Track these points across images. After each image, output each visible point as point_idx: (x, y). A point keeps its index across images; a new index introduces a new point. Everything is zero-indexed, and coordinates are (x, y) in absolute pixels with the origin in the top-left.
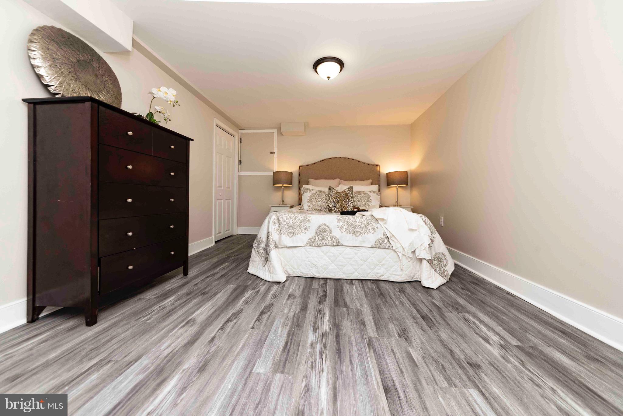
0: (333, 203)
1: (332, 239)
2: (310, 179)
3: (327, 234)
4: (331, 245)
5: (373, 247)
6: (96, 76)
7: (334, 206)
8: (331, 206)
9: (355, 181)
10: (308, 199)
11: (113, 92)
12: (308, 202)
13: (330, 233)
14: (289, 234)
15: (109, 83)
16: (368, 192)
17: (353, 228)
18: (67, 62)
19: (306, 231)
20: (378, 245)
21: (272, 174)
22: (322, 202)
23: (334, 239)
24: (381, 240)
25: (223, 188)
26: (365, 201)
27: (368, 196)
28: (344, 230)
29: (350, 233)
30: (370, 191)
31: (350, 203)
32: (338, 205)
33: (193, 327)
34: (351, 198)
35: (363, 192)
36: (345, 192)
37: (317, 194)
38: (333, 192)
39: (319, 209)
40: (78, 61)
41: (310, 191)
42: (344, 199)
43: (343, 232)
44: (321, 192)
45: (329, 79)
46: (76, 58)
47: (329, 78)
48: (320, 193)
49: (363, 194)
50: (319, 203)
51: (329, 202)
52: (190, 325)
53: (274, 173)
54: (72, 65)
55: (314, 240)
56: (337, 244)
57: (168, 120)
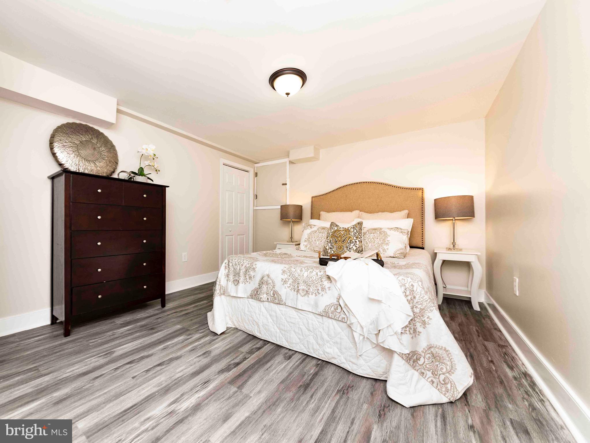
0: (329, 244)
1: (274, 295)
3: (270, 287)
4: (273, 301)
5: (320, 315)
6: (94, 149)
7: (331, 248)
9: (381, 213)
10: (307, 237)
11: (108, 157)
13: (274, 286)
14: (235, 282)
15: (105, 152)
16: (387, 230)
17: (298, 284)
18: (72, 145)
19: (250, 281)
20: (328, 312)
21: (280, 207)
23: (276, 295)
24: (333, 307)
25: (233, 224)
26: (380, 242)
27: (386, 235)
30: (391, 229)
31: (352, 245)
32: (335, 246)
33: (206, 359)
34: (355, 238)
36: (347, 230)
39: (317, 250)
40: (81, 142)
41: (312, 227)
42: (344, 240)
43: (287, 287)
44: (324, 228)
46: (79, 140)
47: (287, 94)
48: (323, 231)
49: (378, 233)
50: (318, 243)
52: (205, 356)
53: (281, 206)
54: (75, 146)
55: (257, 292)
56: (279, 301)
57: (158, 170)
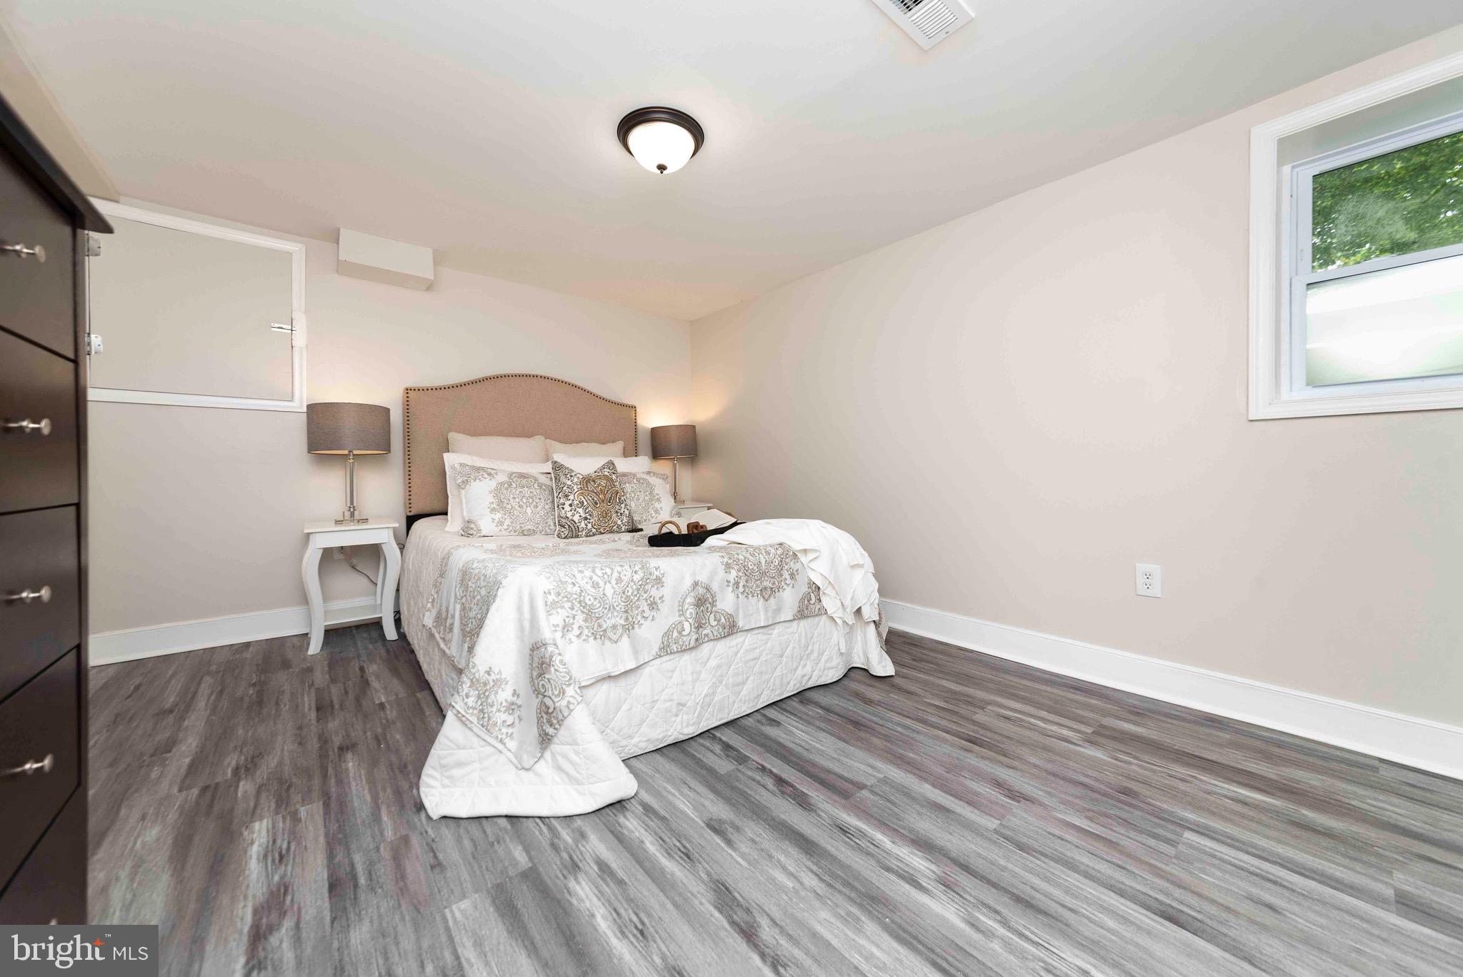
1: (719, 621)
2: (453, 436)
3: (707, 608)
4: (719, 636)
5: (795, 619)
7: (586, 519)
8: (576, 518)
9: (585, 444)
10: (492, 500)
12: (493, 510)
13: (713, 604)
14: (611, 635)
16: (645, 476)
17: (756, 580)
19: (654, 613)
20: (803, 611)
22: (537, 507)
23: (723, 620)
24: (806, 598)
26: (647, 498)
27: (650, 486)
28: (741, 589)
29: (753, 596)
30: (649, 473)
32: (595, 513)
34: (623, 494)
35: (635, 475)
36: (606, 478)
37: (514, 485)
38: (576, 480)
39: (529, 530)
41: (489, 474)
42: (610, 498)
43: (740, 595)
44: (522, 476)
45: (665, 172)
47: (662, 168)
48: (524, 481)
49: (635, 481)
50: (528, 511)
51: (567, 508)
55: (680, 633)
56: (731, 629)
